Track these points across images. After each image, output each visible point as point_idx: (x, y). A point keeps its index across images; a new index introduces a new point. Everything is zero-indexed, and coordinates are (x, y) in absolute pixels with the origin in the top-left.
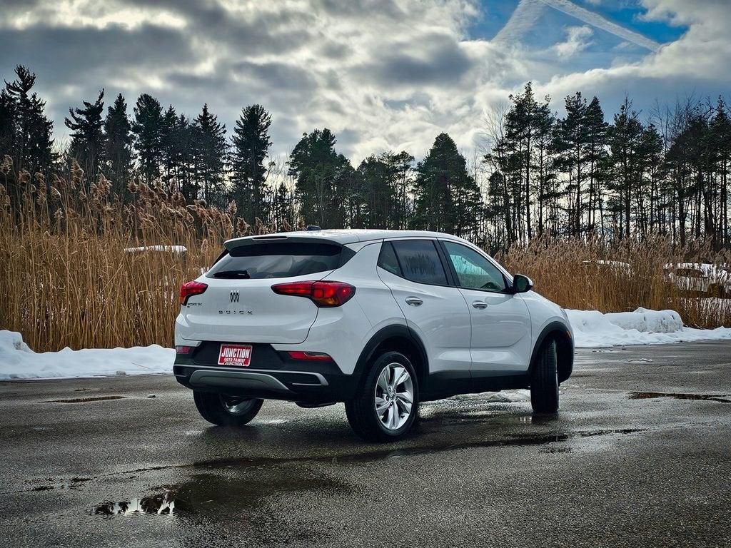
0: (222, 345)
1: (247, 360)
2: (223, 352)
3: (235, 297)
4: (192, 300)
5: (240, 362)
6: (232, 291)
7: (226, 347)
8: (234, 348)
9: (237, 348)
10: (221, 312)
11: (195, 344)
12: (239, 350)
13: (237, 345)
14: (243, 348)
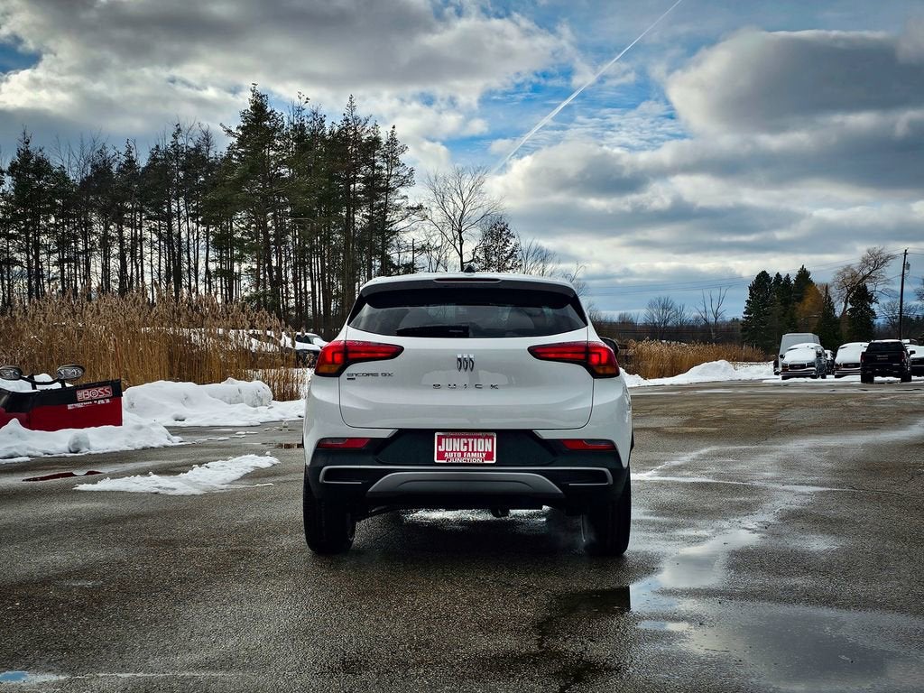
0: (436, 434)
1: (489, 456)
2: (440, 443)
3: (465, 364)
4: (353, 369)
5: (476, 458)
6: (459, 356)
7: (445, 437)
8: (461, 437)
9: (467, 437)
10: (437, 386)
11: (385, 434)
12: (471, 440)
13: (467, 434)
14: (478, 437)
